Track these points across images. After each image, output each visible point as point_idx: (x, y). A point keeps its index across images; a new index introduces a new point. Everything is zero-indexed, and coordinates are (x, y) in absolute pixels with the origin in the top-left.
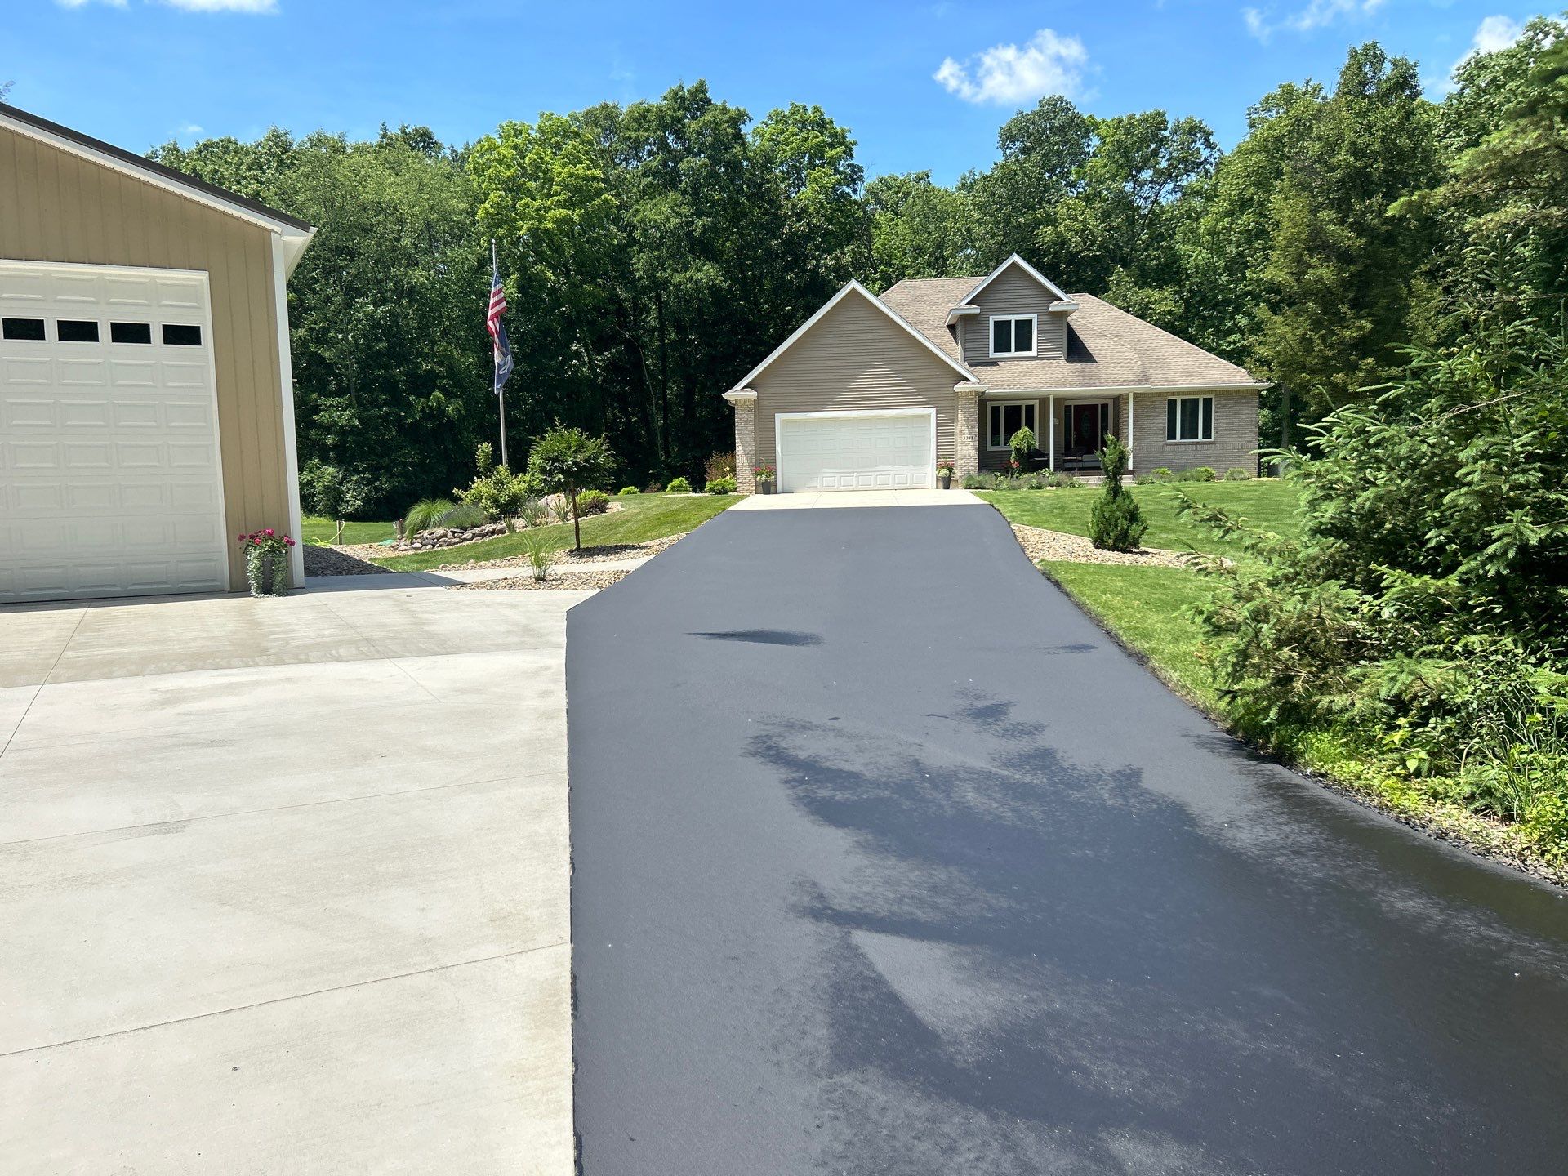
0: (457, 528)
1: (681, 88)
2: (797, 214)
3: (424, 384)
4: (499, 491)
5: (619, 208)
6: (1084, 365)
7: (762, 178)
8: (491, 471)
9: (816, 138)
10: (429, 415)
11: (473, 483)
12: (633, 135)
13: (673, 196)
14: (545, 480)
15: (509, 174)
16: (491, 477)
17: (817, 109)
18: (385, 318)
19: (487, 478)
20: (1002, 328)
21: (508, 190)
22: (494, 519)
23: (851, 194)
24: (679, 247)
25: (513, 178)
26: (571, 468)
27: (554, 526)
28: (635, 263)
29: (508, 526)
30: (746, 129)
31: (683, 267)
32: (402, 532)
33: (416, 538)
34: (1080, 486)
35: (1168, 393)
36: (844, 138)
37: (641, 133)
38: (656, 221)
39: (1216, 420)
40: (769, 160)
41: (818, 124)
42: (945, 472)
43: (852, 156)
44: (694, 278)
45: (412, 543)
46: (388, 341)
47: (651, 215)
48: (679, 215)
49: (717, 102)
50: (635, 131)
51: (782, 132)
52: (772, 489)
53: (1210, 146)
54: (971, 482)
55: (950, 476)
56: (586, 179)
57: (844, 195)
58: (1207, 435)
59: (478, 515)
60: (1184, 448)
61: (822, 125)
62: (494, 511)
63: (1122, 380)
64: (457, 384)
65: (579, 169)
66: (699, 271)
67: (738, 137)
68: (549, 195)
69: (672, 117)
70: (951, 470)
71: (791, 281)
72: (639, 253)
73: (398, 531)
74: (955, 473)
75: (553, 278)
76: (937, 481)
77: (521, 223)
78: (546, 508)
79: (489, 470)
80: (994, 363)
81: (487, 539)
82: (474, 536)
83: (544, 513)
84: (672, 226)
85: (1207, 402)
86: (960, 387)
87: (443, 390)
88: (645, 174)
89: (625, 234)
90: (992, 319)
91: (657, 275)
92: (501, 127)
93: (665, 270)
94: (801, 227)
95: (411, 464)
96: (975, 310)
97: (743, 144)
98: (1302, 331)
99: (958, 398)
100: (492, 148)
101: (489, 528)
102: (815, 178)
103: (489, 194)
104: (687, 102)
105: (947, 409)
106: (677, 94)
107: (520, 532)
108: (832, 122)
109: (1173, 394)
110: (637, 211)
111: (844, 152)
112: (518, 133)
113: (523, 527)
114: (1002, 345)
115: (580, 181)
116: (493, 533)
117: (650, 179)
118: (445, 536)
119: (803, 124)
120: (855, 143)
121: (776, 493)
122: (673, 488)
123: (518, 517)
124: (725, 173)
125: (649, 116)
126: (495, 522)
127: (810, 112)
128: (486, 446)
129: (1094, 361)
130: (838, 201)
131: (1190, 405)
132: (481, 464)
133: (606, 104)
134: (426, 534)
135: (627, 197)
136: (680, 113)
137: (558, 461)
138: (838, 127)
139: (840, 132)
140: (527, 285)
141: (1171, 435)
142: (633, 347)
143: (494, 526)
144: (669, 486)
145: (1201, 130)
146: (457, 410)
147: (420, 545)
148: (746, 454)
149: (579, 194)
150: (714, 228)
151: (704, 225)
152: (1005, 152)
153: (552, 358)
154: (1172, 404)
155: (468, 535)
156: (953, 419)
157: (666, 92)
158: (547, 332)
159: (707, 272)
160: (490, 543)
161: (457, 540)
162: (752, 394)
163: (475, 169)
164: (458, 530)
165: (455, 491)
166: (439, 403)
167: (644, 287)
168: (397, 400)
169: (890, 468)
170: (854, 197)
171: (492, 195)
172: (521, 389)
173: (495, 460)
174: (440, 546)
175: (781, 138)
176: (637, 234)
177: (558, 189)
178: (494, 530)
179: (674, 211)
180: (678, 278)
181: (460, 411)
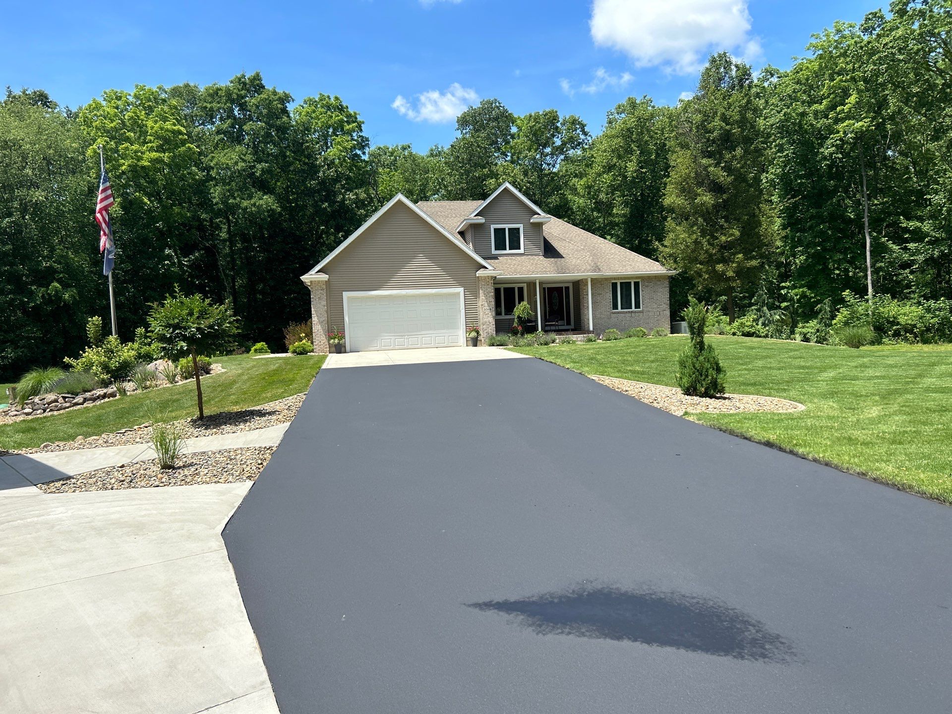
0: (68, 393)
1: (244, 76)
2: (328, 165)
3: (44, 277)
4: (110, 358)
5: (200, 154)
6: (556, 259)
7: (303, 139)
8: (102, 341)
9: (336, 117)
10: (48, 300)
11: (84, 352)
12: (209, 106)
13: (238, 148)
14: (164, 349)
15: (112, 125)
16: (101, 347)
17: (337, 98)
18: (10, 227)
19: (97, 347)
20: (499, 233)
21: (112, 138)
22: (105, 384)
23: (362, 155)
24: (245, 184)
25: (116, 129)
26: (194, 335)
27: (164, 388)
28: (212, 193)
29: (119, 389)
30: (290, 107)
31: (248, 196)
32: (15, 398)
33: (27, 404)
34: (574, 342)
35: (612, 278)
36: (356, 118)
37: (214, 104)
38: (228, 164)
39: (643, 296)
40: (307, 129)
41: (338, 108)
42: (474, 334)
43: (361, 130)
44: (257, 204)
45: (23, 409)
46: (13, 244)
47: (223, 160)
48: (244, 161)
49: (269, 87)
50: (210, 103)
51: (314, 112)
52: (343, 349)
53: (585, 134)
54: (493, 341)
55: (477, 337)
56: (173, 132)
57: (356, 155)
58: (637, 306)
59: (87, 380)
60: (623, 315)
61: (341, 109)
62: (105, 377)
63: (583, 269)
64: (72, 277)
65: (168, 125)
66: (260, 199)
67: (285, 111)
68: (145, 143)
69: (238, 95)
70: (478, 332)
71: (325, 208)
72: (215, 186)
73: (11, 396)
74: (480, 335)
75: (148, 203)
76: (467, 341)
77: (123, 161)
78: (154, 372)
79: (100, 341)
80: (495, 257)
81: (98, 403)
82: (85, 400)
83: (153, 376)
84: (239, 168)
85: (637, 285)
86: (480, 273)
87: (59, 281)
88: (218, 132)
89: (204, 174)
90: (493, 227)
91: (230, 201)
92: (105, 93)
93: (235, 198)
94: (332, 173)
95: (35, 338)
96: (480, 220)
97: (288, 116)
98: (694, 236)
99: (479, 281)
100: (98, 107)
101: (100, 392)
102: (339, 142)
103: (96, 140)
104: (248, 86)
105: (472, 288)
106: (240, 80)
107: (130, 396)
108: (347, 107)
109: (615, 279)
110: (213, 157)
111: (357, 127)
112: (119, 98)
113: (134, 390)
114: (500, 245)
115: (169, 134)
116: (104, 396)
117: (222, 136)
118: (56, 401)
119: (328, 107)
120: (363, 123)
121: (345, 352)
122: (256, 350)
123: (129, 381)
124: (276, 134)
125: (220, 92)
126: (106, 386)
127: (332, 99)
128: (96, 319)
129: (562, 257)
130: (353, 159)
131: (626, 286)
132: (92, 335)
133: (188, 84)
134: (37, 400)
135: (206, 148)
136: (243, 92)
137: (180, 328)
138: (351, 111)
139: (353, 114)
140: (129, 205)
141: (615, 307)
142: (212, 252)
143: (105, 391)
144: (253, 349)
145: (579, 123)
146: (71, 296)
147: (31, 410)
148: (321, 323)
149: (168, 142)
150: (269, 171)
151: (263, 169)
152: (462, 132)
153: (149, 259)
154: (614, 285)
155: (79, 399)
156: (476, 296)
157: (233, 78)
158: (145, 241)
159: (266, 201)
160: (102, 407)
161: (68, 405)
162: (324, 277)
163: (85, 121)
164: (69, 395)
165: (66, 359)
166: (57, 291)
167: (220, 210)
168: (21, 288)
169: (431, 332)
170: (363, 157)
171: (99, 140)
172: (125, 282)
173: (105, 331)
174: (51, 410)
175: (313, 115)
176: (213, 173)
177: (152, 138)
178: (105, 394)
179: (241, 158)
180: (245, 203)
181: (74, 297)
